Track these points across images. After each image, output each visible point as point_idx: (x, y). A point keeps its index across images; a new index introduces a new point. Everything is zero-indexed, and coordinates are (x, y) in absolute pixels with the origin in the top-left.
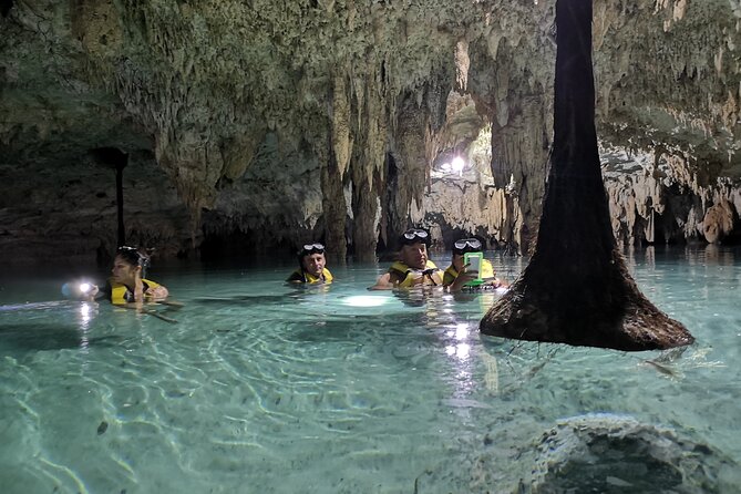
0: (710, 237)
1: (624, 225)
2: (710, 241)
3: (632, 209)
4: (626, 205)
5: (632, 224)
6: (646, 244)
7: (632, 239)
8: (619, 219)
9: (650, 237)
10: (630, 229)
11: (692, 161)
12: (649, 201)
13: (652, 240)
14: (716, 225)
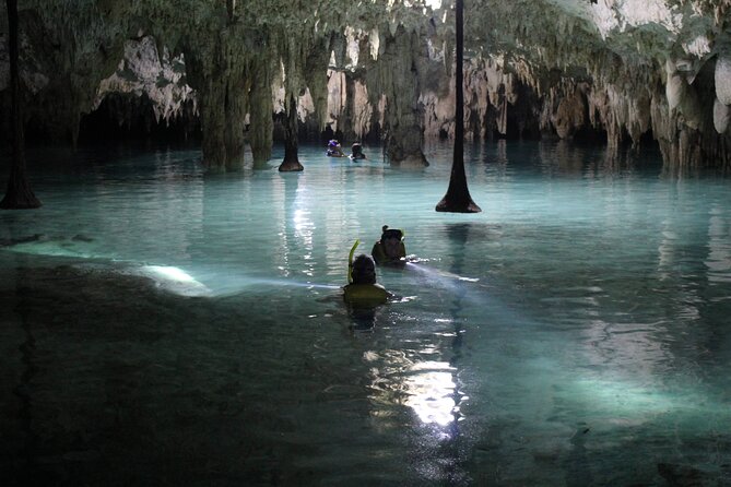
0: (561, 131)
1: (474, 114)
2: (561, 136)
3: (484, 95)
4: (477, 89)
5: (483, 112)
6: (498, 136)
7: (483, 130)
8: (469, 106)
9: (503, 129)
10: (481, 118)
11: (535, 69)
12: (502, 88)
13: (504, 132)
14: (567, 118)
